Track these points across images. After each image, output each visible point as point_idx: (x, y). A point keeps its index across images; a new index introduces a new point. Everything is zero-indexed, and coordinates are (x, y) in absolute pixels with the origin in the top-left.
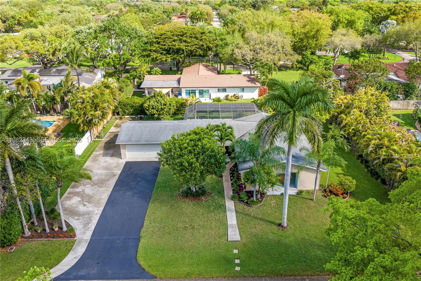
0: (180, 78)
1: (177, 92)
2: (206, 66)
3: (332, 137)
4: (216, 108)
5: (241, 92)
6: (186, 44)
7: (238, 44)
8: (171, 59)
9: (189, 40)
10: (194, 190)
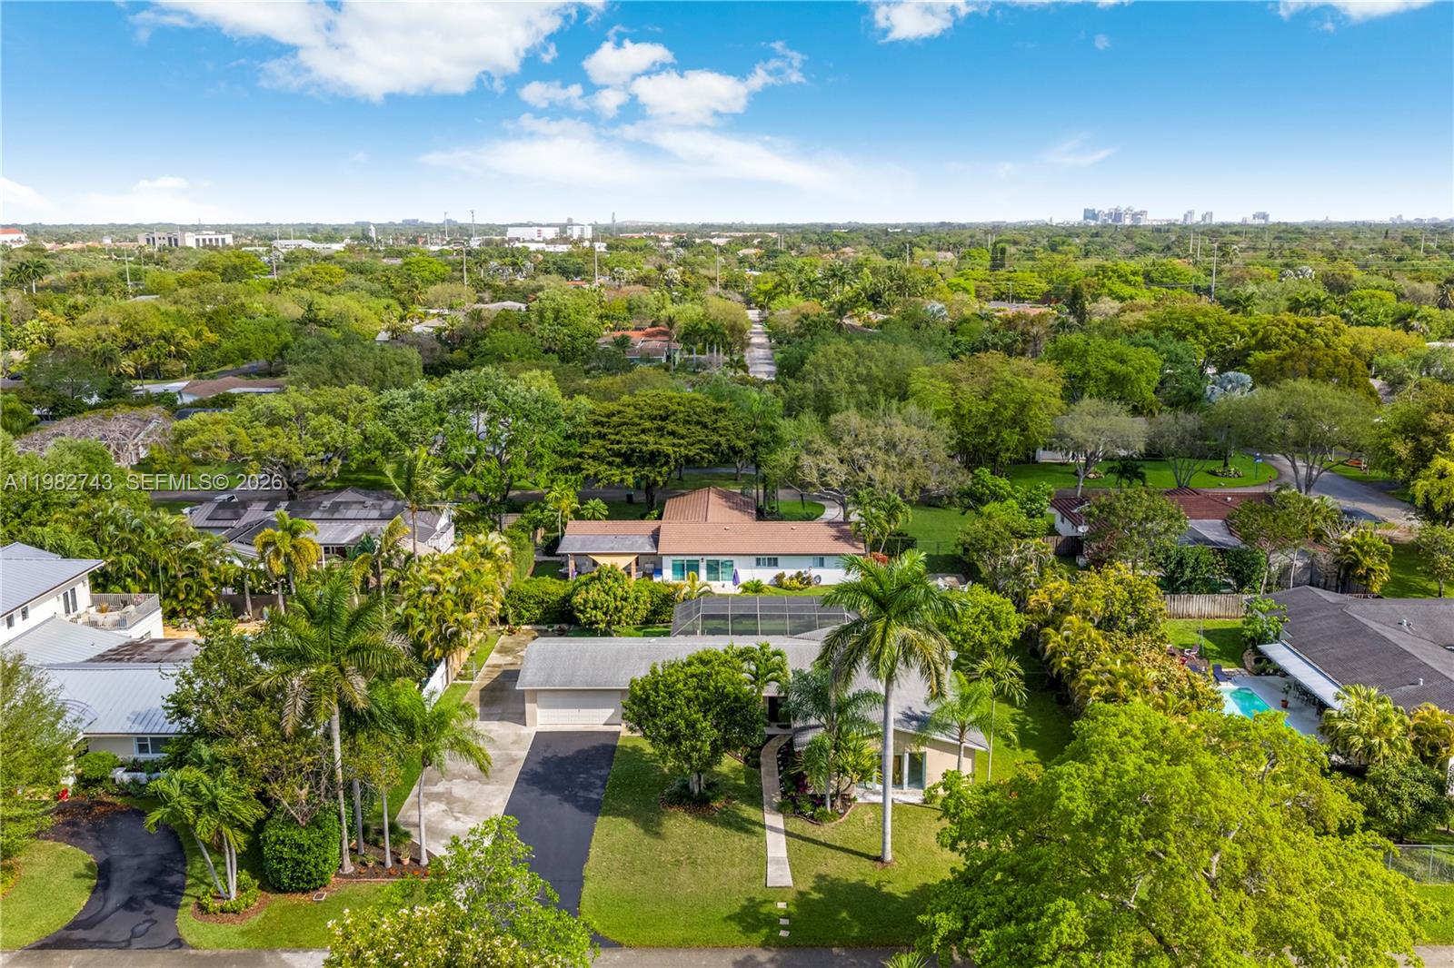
0: (659, 529)
1: (649, 564)
2: (727, 497)
3: (989, 673)
4: (749, 608)
5: (815, 567)
6: (676, 441)
7: (811, 442)
8: (635, 478)
9: (682, 431)
10: (696, 791)
